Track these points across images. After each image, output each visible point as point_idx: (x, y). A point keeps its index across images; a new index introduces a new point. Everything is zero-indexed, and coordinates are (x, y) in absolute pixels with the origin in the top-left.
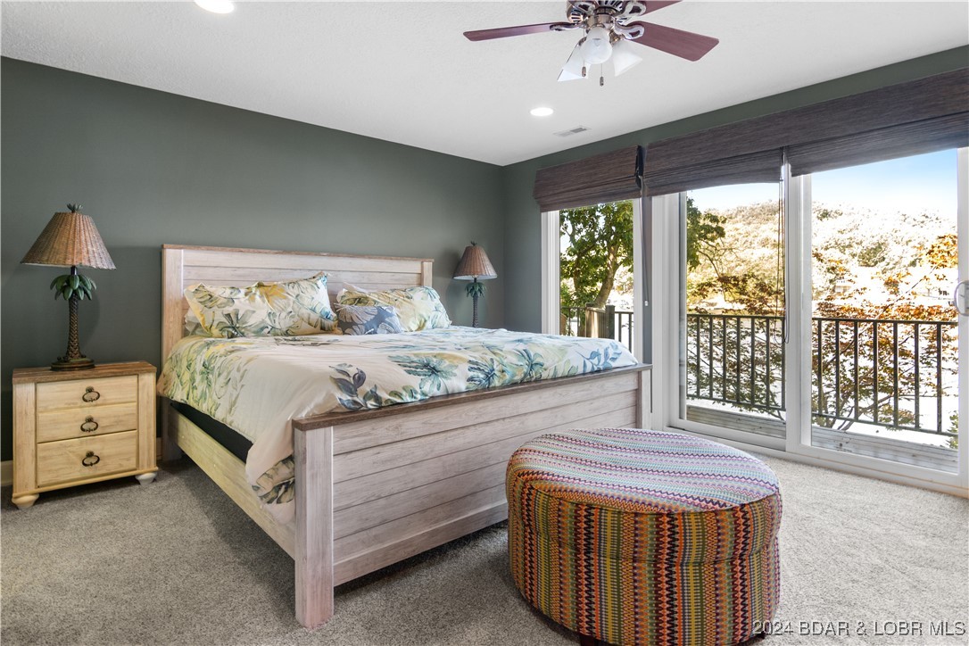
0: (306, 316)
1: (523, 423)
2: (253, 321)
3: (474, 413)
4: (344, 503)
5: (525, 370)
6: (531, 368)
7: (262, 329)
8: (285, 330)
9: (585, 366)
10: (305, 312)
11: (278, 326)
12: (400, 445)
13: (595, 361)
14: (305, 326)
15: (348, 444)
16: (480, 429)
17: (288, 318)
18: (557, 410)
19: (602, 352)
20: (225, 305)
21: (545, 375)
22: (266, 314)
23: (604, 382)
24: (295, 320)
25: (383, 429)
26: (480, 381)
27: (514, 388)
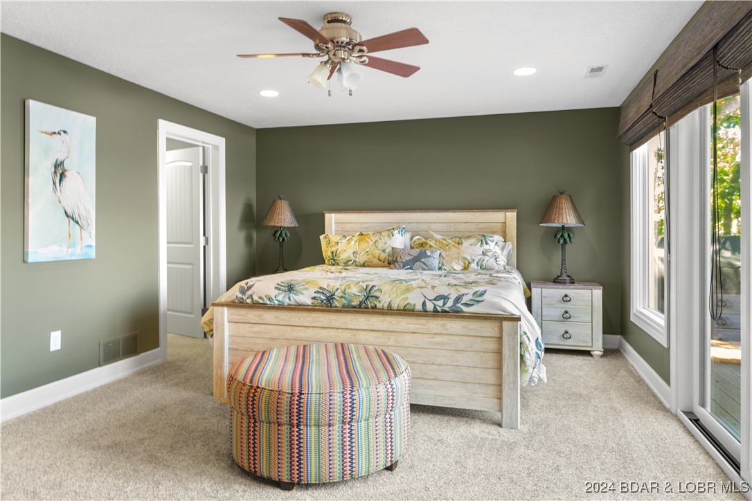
0: (377, 255)
1: (354, 335)
2: (343, 257)
3: (309, 319)
4: (235, 347)
5: (361, 300)
6: (367, 298)
7: (348, 261)
8: (362, 263)
9: (424, 304)
10: (377, 252)
11: (357, 260)
12: (264, 326)
13: (440, 303)
14: (376, 261)
15: (235, 318)
16: (317, 331)
17: (365, 256)
18: (389, 334)
19: (453, 297)
20: (334, 246)
21: (379, 305)
22: (352, 252)
23: (446, 322)
24: (369, 257)
25: (252, 315)
26: (322, 301)
27: (349, 309)
